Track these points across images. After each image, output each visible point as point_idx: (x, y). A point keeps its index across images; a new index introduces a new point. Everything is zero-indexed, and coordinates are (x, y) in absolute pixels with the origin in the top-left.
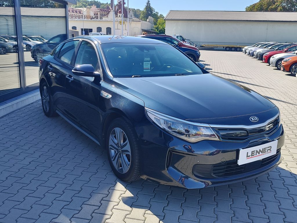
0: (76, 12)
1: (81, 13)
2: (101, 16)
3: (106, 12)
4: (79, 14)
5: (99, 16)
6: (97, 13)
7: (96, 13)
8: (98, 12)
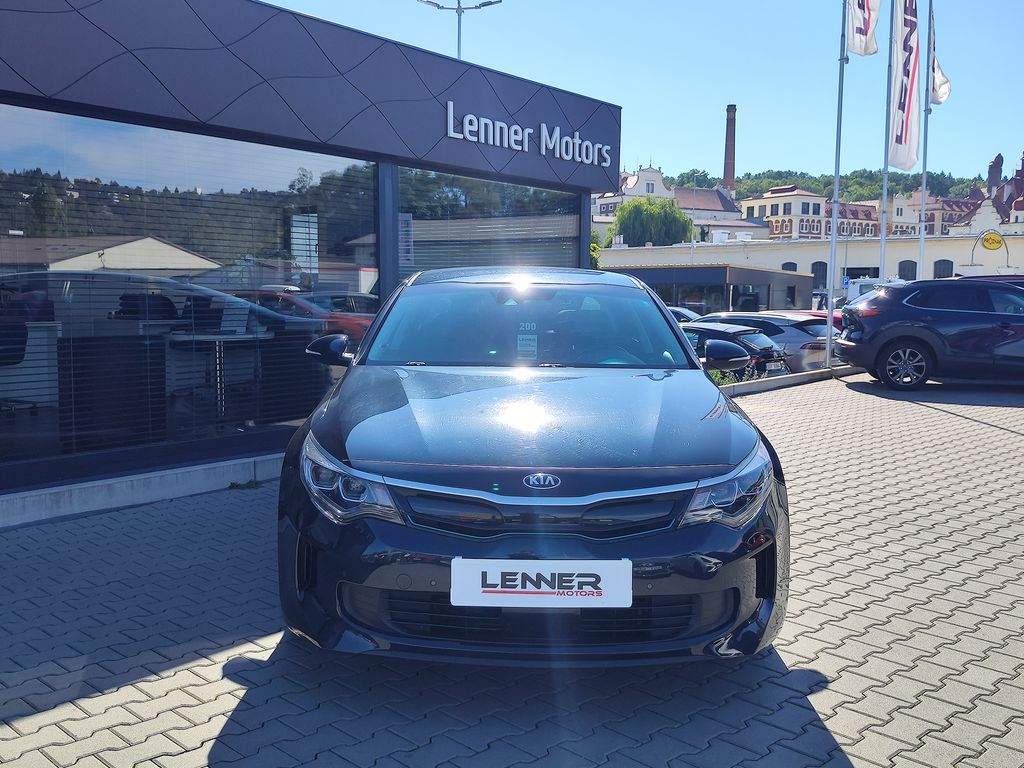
0: (855, 215)
1: (874, 216)
2: (945, 223)
3: (966, 207)
4: (864, 222)
5: (938, 223)
6: (933, 215)
7: (929, 213)
8: (935, 209)
